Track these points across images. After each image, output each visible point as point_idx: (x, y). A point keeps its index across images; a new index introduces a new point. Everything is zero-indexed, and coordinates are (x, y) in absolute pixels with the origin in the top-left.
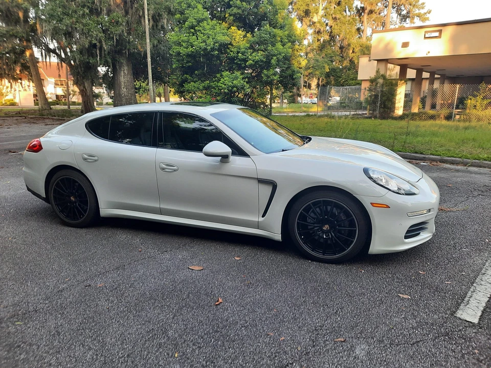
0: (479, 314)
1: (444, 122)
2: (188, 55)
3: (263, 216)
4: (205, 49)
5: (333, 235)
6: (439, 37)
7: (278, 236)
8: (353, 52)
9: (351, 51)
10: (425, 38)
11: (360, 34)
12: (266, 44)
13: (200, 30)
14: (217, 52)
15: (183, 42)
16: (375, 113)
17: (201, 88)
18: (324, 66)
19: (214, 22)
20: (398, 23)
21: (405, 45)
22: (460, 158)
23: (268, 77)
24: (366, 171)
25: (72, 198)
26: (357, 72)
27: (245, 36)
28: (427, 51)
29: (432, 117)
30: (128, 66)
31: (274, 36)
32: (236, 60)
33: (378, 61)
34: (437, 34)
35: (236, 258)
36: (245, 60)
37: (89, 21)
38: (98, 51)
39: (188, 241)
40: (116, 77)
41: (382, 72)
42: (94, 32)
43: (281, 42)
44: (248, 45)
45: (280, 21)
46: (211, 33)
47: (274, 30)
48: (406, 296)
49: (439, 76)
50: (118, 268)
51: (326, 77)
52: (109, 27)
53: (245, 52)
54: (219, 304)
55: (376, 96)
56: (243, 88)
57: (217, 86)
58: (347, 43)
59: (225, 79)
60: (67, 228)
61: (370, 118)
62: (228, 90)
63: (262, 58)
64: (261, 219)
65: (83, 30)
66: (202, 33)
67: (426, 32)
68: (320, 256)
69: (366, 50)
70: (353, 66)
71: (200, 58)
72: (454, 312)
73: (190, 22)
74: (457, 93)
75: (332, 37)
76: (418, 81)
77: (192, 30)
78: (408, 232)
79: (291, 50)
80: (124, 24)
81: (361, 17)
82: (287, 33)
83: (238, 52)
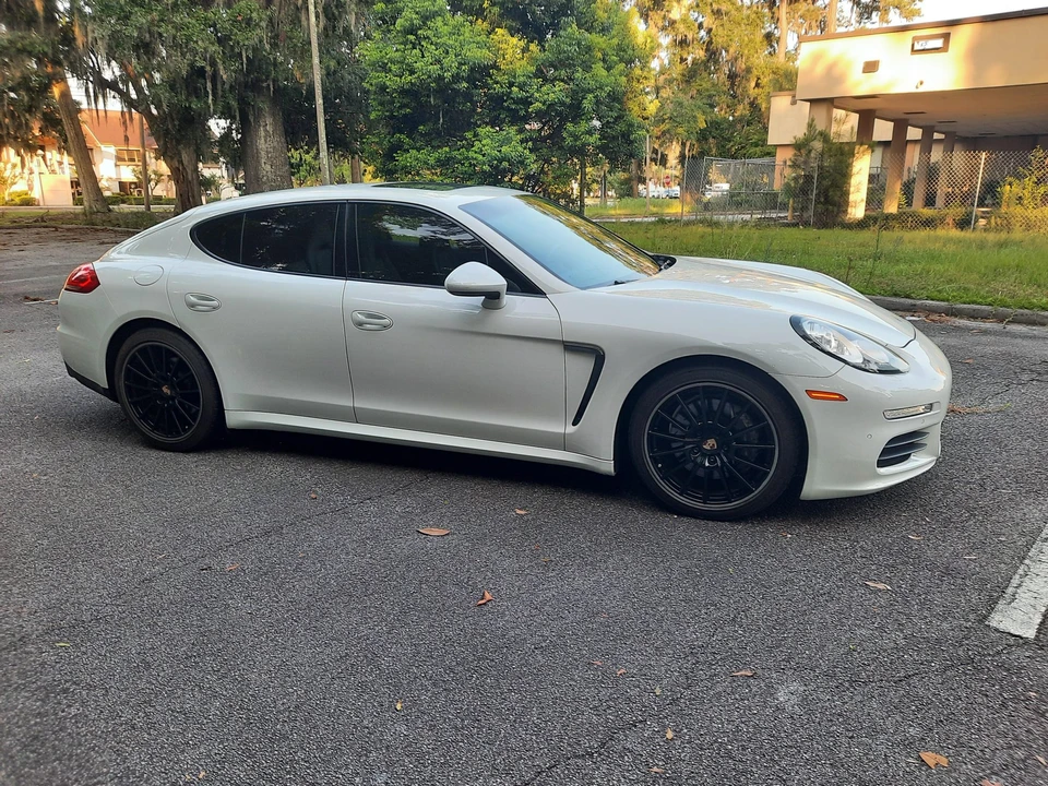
0: (1038, 619)
1: (955, 233)
2: (403, 92)
3: (574, 424)
4: (440, 78)
5: (725, 460)
6: (944, 49)
7: (607, 466)
8: (757, 85)
9: (753, 84)
10: (913, 51)
11: (772, 46)
12: (570, 66)
13: (428, 37)
14: (465, 85)
15: (393, 62)
16: (805, 215)
17: (432, 161)
18: (695, 117)
19: (459, 17)
20: (853, 21)
21: (870, 67)
22: (990, 305)
23: (576, 138)
24: (796, 324)
25: (165, 389)
26: (766, 129)
27: (525, 50)
28: (918, 81)
29: (929, 223)
30: (273, 115)
31: (589, 49)
32: (506, 101)
33: (812, 101)
34: (939, 43)
35: (519, 512)
36: (526, 102)
37: (187, 20)
38: (209, 85)
39: (414, 476)
40: (248, 139)
41: (820, 127)
42: (200, 43)
43: (604, 60)
44: (533, 69)
45: (601, 15)
46: (451, 42)
47: (587, 35)
48: (881, 586)
49: (942, 136)
50: (267, 533)
51: (698, 140)
52: (231, 31)
53: (525, 84)
54: (484, 604)
55: (808, 178)
56: (522, 162)
57: (467, 158)
58: (743, 66)
59: (484, 142)
60: (154, 454)
61: (795, 225)
62: (491, 167)
63: (562, 96)
64: (571, 429)
65: (174, 37)
66: (432, 44)
67: (915, 39)
68: (699, 505)
69: (786, 81)
70: (758, 116)
71: (429, 96)
72: (985, 617)
73: (406, 20)
74: (981, 170)
75: (712, 54)
76: (896, 146)
77: (412, 37)
78: (885, 451)
79: (624, 79)
80: (263, 24)
81: (775, 9)
82: (615, 41)
83: (511, 85)
